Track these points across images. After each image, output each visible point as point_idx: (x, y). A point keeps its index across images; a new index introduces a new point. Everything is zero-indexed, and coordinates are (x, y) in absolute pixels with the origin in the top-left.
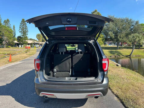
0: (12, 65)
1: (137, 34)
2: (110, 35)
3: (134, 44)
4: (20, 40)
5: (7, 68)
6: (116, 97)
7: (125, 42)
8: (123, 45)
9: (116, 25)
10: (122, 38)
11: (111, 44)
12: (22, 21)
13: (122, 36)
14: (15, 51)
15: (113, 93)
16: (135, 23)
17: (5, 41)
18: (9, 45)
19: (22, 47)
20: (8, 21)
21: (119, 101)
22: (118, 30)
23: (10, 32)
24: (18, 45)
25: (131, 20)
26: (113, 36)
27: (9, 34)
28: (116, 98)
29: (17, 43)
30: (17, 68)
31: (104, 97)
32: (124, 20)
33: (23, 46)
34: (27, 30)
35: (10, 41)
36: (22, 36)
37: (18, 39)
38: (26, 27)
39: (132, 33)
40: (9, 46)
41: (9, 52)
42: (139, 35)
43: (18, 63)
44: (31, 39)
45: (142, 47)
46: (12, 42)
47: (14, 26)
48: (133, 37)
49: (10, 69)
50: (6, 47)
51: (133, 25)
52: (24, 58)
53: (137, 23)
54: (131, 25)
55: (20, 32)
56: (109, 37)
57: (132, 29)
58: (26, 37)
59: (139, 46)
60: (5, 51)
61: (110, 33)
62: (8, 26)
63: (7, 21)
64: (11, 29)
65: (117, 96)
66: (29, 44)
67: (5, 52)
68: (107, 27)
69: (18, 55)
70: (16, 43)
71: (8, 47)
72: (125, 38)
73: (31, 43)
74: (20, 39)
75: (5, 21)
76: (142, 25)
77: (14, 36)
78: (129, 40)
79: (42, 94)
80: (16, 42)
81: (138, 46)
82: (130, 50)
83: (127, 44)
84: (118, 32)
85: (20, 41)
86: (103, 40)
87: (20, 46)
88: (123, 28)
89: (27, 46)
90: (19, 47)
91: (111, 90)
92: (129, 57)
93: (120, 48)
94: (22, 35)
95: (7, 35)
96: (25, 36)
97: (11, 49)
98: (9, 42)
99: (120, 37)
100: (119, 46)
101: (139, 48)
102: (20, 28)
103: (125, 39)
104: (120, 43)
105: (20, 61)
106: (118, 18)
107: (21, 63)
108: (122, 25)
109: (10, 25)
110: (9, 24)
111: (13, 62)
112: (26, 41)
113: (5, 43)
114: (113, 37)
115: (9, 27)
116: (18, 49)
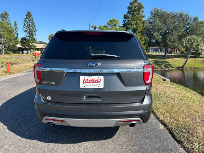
0: (11, 77)
1: (194, 36)
2: (156, 37)
3: (189, 51)
4: (25, 43)
5: (3, 81)
6: (162, 125)
7: (176, 48)
8: (174, 52)
9: (165, 23)
10: (173, 42)
11: (156, 50)
12: (27, 15)
13: (172, 39)
14: (17, 58)
15: (158, 118)
16: (193, 19)
17: (4, 43)
18: (9, 50)
19: (27, 53)
20: (6, 14)
21: (167, 131)
22: (168, 30)
23: (10, 32)
24: (22, 50)
25: (187, 15)
26: (160, 38)
27: (9, 34)
28: (161, 127)
29: (21, 48)
30: (17, 82)
31: (144, 125)
32: (177, 15)
33: (29, 52)
34: (34, 29)
35: (11, 44)
36: (28, 38)
37: (22, 42)
38: (33, 24)
39: (188, 34)
40: (10, 52)
41: (10, 60)
42: (197, 38)
43: (20, 74)
44: (41, 43)
45: (201, 56)
46: (13, 46)
47: (15, 23)
48: (189, 41)
49: (7, 83)
50: (5, 53)
51: (189, 24)
52: (30, 69)
53: (195, 19)
54: (187, 23)
55: (25, 31)
56: (154, 41)
57: (187, 29)
58: (34, 39)
59: (196, 55)
60: (3, 58)
61: (155, 34)
62: (6, 23)
63: (4, 15)
64: (11, 27)
65: (163, 123)
66: (38, 49)
67: (4, 60)
68: (152, 26)
69: (21, 65)
70: (19, 48)
71: (7, 53)
72: (177, 42)
73: (40, 48)
74: (24, 41)
75: (2, 14)
76: (202, 23)
77: (16, 38)
78: (183, 45)
79: (45, 119)
80: (19, 45)
81: (194, 54)
82: (184, 60)
83: (179, 51)
84: (167, 33)
85: (25, 45)
86: (145, 44)
87: (25, 52)
88: (175, 28)
89: (36, 52)
90: (23, 53)
91: (155, 114)
92: (181, 69)
93: (168, 57)
94: (28, 35)
95: (5, 36)
96: (33, 37)
97: (13, 56)
98: (9, 46)
99: (170, 41)
100: (167, 54)
101: (195, 57)
102: (25, 25)
103: (176, 44)
104: (169, 50)
105: (23, 73)
106: (168, 12)
107: (25, 75)
108: (174, 23)
109: (10, 21)
110: (8, 19)
111: (13, 73)
112: (34, 44)
113: (3, 47)
114: (160, 40)
115: (8, 24)
116: (22, 56)
